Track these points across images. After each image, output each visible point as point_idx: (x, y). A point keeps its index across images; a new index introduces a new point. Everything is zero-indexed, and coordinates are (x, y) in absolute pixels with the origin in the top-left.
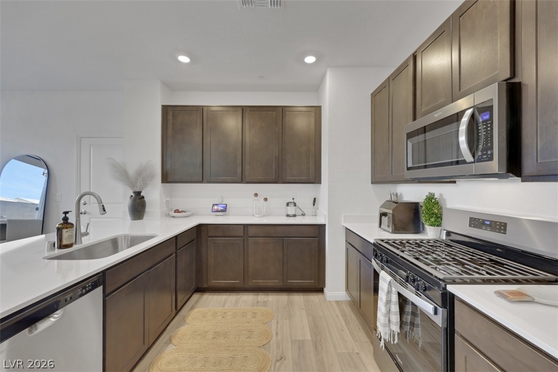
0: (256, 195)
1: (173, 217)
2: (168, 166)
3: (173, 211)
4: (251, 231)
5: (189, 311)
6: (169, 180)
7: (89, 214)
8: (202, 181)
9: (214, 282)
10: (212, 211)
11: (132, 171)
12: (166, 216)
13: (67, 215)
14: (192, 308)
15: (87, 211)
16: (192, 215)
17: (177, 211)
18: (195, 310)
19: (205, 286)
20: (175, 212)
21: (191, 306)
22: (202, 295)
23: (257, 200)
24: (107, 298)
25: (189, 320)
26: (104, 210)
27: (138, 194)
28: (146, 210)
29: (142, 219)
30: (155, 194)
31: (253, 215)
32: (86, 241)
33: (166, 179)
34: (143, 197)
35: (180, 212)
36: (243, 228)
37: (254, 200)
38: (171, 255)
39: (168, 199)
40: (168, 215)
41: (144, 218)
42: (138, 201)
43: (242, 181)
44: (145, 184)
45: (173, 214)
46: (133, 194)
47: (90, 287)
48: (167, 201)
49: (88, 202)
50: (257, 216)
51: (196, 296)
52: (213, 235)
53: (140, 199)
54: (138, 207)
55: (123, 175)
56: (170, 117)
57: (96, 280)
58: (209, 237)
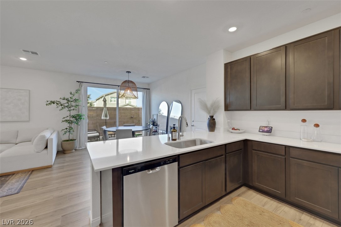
0: (304, 121)
1: (232, 132)
2: (228, 101)
3: (231, 129)
4: (293, 153)
5: (236, 196)
6: (228, 109)
7: (195, 126)
8: (250, 109)
9: (257, 184)
10: (259, 131)
11: (209, 105)
12: (228, 131)
13: (175, 126)
14: (239, 195)
15: (194, 125)
16: (244, 132)
17: (233, 129)
18: (241, 198)
19: (251, 184)
20: (232, 129)
21: (238, 194)
22: (249, 190)
23: (306, 125)
24: (180, 169)
25: (235, 202)
26: (187, 125)
27: (212, 117)
28: (216, 126)
29: (214, 131)
30: (221, 117)
31: (301, 139)
32: (182, 139)
33: (227, 108)
34: (214, 119)
35: (236, 130)
36: (284, 149)
37: (301, 125)
38: (222, 155)
39: (229, 121)
40: (229, 131)
41: (215, 131)
42: (212, 121)
43: (286, 108)
44: (215, 112)
45: (231, 130)
46: (209, 117)
47: (172, 161)
48: (228, 122)
49: (194, 121)
50: (303, 140)
51: (243, 189)
52: (256, 149)
53: (213, 120)
54: (212, 125)
55: (205, 107)
56: (229, 70)
57: (174, 158)
58: (254, 150)
